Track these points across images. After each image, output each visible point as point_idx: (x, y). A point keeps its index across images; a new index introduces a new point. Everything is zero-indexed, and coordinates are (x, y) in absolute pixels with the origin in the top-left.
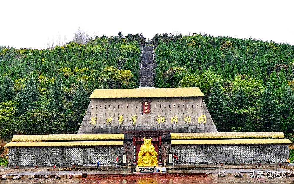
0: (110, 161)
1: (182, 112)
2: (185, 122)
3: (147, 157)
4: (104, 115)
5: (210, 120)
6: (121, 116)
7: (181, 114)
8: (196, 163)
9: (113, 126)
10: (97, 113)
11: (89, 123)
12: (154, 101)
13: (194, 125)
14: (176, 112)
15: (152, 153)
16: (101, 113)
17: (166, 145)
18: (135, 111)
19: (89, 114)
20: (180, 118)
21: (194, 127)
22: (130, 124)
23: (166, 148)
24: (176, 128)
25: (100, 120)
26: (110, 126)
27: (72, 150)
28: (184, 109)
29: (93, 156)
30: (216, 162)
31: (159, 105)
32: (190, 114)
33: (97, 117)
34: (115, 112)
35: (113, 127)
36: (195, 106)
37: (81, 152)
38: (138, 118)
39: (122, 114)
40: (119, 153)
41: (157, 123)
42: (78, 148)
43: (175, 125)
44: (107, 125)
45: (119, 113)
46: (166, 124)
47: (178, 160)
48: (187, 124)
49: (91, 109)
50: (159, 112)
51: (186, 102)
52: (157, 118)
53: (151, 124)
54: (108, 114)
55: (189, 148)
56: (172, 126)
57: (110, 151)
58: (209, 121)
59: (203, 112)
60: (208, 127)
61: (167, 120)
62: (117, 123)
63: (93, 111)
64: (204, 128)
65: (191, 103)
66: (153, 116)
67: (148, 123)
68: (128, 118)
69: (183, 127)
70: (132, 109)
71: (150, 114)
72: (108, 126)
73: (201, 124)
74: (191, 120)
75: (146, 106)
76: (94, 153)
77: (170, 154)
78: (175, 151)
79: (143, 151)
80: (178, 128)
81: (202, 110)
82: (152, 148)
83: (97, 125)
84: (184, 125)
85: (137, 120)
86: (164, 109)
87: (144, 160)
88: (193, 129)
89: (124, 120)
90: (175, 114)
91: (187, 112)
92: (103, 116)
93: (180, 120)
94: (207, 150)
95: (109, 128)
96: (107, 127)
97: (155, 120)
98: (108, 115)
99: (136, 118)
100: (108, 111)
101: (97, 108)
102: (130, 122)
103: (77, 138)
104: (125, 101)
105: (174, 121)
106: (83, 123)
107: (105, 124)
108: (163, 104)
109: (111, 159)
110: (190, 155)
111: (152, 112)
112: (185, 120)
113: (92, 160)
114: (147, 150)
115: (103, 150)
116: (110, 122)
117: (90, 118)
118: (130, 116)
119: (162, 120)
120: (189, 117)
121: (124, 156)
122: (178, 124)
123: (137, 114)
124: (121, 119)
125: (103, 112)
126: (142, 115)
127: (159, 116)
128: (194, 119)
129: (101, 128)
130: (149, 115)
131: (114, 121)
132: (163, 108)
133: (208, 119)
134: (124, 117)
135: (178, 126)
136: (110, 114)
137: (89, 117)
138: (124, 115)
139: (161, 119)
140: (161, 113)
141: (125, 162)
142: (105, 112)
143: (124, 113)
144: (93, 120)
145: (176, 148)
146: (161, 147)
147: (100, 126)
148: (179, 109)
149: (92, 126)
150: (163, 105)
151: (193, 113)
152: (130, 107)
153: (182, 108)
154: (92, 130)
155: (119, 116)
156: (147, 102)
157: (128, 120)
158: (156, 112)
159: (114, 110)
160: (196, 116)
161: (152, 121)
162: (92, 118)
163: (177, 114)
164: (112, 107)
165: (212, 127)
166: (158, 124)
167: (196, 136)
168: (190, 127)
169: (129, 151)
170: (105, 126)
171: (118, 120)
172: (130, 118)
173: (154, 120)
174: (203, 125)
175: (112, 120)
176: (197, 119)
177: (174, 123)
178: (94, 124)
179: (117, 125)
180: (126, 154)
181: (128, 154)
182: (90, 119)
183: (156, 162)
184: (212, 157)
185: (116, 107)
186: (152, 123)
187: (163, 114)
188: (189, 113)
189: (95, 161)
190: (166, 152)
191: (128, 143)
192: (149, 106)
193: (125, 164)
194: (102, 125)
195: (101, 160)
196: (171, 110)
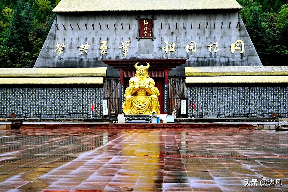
0: (80, 111)
1: (204, 36)
2: (209, 52)
3: (141, 98)
4: (77, 40)
5: (251, 49)
6: (105, 42)
7: (203, 39)
8: (227, 115)
9: (91, 57)
10: (65, 37)
11: (51, 53)
12: (158, 18)
13: (225, 57)
14: (195, 36)
15: (149, 92)
16: (72, 36)
17: (177, 85)
18: (127, 33)
19: (52, 38)
20: (200, 45)
21: (223, 60)
22: (119, 54)
23: (177, 89)
24: (194, 61)
25: (71, 48)
26: (86, 58)
27: (18, 91)
28: (207, 31)
29: (52, 103)
30: (263, 114)
31: (166, 25)
32: (218, 39)
33: (64, 42)
34: (94, 36)
35: (90, 59)
36: (226, 25)
37: (32, 95)
38: (132, 45)
39: (106, 38)
40: (97, 97)
41: (162, 54)
42: (27, 89)
43: (193, 56)
44: (80, 56)
45: (101, 37)
46: (177, 54)
47: (197, 111)
48: (213, 54)
49: (56, 30)
50: (166, 35)
51: (211, 19)
52: (163, 45)
53: (153, 55)
54: (83, 38)
55: (216, 90)
56: (188, 57)
57: (82, 94)
58: (248, 50)
59: (240, 36)
60: (247, 60)
61: (179, 48)
62: (98, 52)
63: (59, 34)
64: (241, 62)
65: (219, 21)
66: (156, 42)
67: (148, 52)
68: (116, 45)
69: (205, 60)
70: (123, 31)
71: (152, 38)
72: (83, 57)
73: (236, 54)
74: (220, 48)
75: (145, 26)
76: (54, 97)
77: (182, 100)
78: (191, 95)
79: (133, 86)
80: (197, 61)
81: (238, 33)
82: (150, 83)
83: (65, 56)
84: (207, 57)
85: (130, 48)
86: (175, 30)
87: (134, 104)
88: (222, 62)
89: (109, 48)
90: (194, 38)
91: (213, 36)
92: (74, 41)
93: (200, 48)
94: (247, 93)
95: (85, 60)
96: (81, 60)
97: (160, 48)
98: (82, 40)
99: (129, 45)
100: (83, 33)
101: (65, 29)
102: (119, 52)
103: (28, 73)
104: (112, 19)
105: (191, 50)
106: (42, 52)
107: (78, 54)
108: (173, 22)
109: (83, 108)
110: (217, 103)
111: (155, 36)
112: (210, 49)
113: (50, 108)
114: (141, 86)
115: (69, 93)
116: (86, 52)
117: (54, 44)
118: (118, 42)
119: (171, 48)
120: (217, 43)
121: (105, 103)
122: (198, 55)
123: (130, 38)
124: (104, 46)
125: (75, 35)
126: (139, 40)
127: (167, 43)
128: (225, 47)
129: (71, 60)
130: (150, 40)
131: (93, 49)
132: (173, 29)
133: (247, 47)
134: (109, 44)
135: (198, 58)
136: (86, 38)
137: (52, 43)
138: (109, 40)
139: (169, 47)
140: (170, 37)
141: (105, 113)
142: (79, 36)
143: (109, 37)
144: (58, 47)
145: (193, 90)
146: (168, 88)
147: (69, 58)
148: (199, 31)
149: (57, 57)
150: (173, 25)
151: (222, 37)
152: (119, 27)
153: (205, 29)
154: (56, 63)
155: (100, 42)
156: (147, 19)
157: (115, 48)
158: (162, 36)
159: (93, 32)
160: (227, 42)
161: (156, 50)
162: (57, 45)
163: (195, 39)
164: (90, 27)
165: (253, 60)
166: (164, 55)
167: (228, 71)
168: (217, 59)
169: (113, 94)
170: (78, 57)
171: (99, 48)
172: (118, 46)
173: (158, 49)
174: (240, 56)
175: (90, 48)
176: (230, 47)
177: (191, 54)
178: (60, 53)
179: (97, 56)
180: (109, 99)
181: (111, 100)
182: (54, 46)
183: (157, 107)
184: (255, 106)
185: (97, 27)
186: (155, 52)
187: (173, 39)
188: (216, 37)
189: (55, 110)
190: (177, 96)
191: (112, 80)
192: (150, 27)
193: (106, 115)
194: (72, 56)
195: (65, 110)
196: (186, 33)
